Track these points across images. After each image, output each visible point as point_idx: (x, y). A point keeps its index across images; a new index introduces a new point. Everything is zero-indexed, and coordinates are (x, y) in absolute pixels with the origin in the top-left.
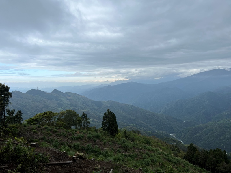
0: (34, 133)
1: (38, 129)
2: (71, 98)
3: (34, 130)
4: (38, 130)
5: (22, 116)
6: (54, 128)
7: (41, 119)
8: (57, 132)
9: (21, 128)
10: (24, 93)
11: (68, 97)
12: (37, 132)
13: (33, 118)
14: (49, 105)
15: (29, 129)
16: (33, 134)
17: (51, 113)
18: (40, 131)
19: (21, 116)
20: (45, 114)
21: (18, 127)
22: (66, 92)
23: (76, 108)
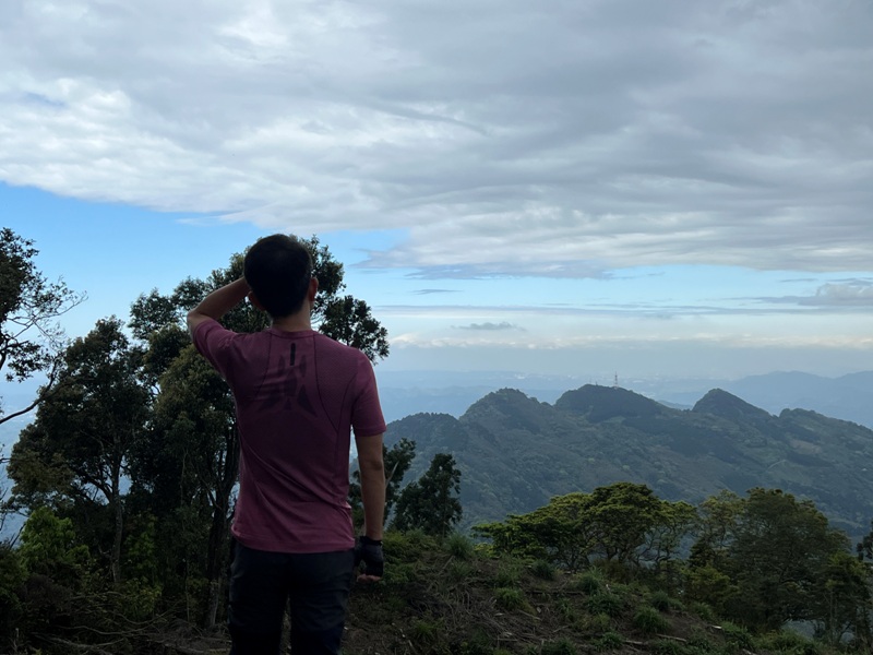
0: (505, 605)
1: (534, 583)
2: (818, 449)
3: (511, 584)
4: (534, 594)
5: (457, 489)
6: (643, 601)
7: (577, 531)
8: (662, 630)
9: (432, 560)
10: (545, 404)
11: (796, 443)
12: (526, 603)
13: (531, 518)
14: (677, 484)
15: (477, 574)
16: (492, 614)
17: (640, 498)
18: (546, 600)
19: (452, 490)
20: (602, 495)
21: (418, 555)
22: (786, 411)
23: (854, 519)
